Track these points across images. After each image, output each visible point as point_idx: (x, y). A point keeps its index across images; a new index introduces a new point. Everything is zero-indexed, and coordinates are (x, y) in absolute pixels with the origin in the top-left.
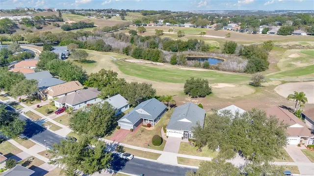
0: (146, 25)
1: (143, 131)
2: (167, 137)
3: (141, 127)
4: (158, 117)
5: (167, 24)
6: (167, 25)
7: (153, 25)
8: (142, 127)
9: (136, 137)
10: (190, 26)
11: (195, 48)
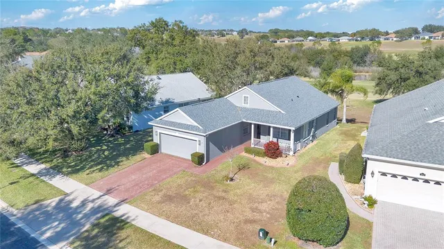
0: (276, 42)
1: (242, 168)
2: (372, 202)
3: (239, 154)
4: (311, 124)
5: (310, 38)
6: (310, 40)
7: (286, 42)
8: (244, 154)
9: (208, 185)
10: (350, 40)
11: (365, 62)
